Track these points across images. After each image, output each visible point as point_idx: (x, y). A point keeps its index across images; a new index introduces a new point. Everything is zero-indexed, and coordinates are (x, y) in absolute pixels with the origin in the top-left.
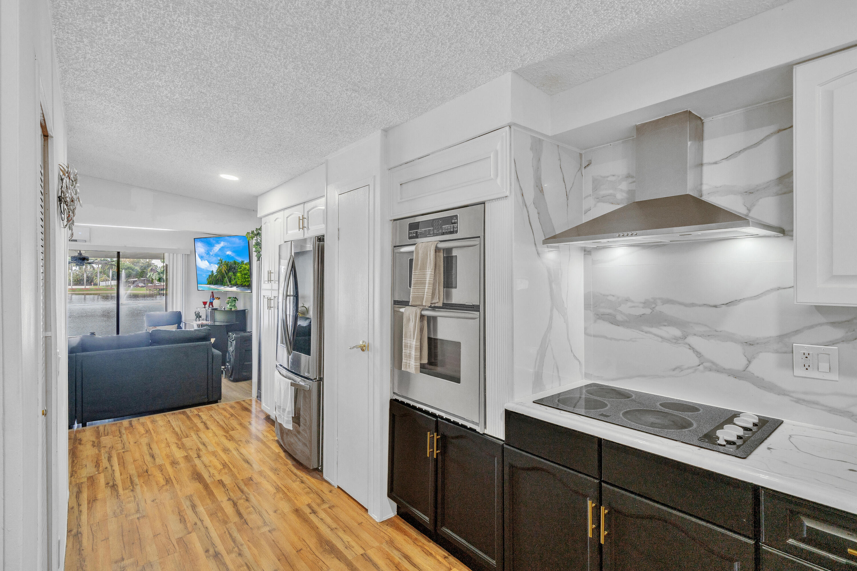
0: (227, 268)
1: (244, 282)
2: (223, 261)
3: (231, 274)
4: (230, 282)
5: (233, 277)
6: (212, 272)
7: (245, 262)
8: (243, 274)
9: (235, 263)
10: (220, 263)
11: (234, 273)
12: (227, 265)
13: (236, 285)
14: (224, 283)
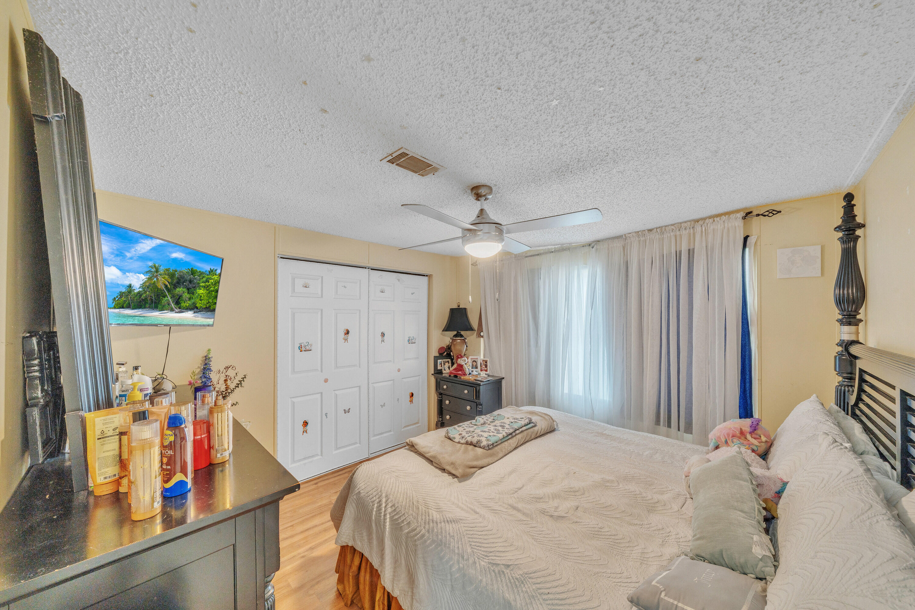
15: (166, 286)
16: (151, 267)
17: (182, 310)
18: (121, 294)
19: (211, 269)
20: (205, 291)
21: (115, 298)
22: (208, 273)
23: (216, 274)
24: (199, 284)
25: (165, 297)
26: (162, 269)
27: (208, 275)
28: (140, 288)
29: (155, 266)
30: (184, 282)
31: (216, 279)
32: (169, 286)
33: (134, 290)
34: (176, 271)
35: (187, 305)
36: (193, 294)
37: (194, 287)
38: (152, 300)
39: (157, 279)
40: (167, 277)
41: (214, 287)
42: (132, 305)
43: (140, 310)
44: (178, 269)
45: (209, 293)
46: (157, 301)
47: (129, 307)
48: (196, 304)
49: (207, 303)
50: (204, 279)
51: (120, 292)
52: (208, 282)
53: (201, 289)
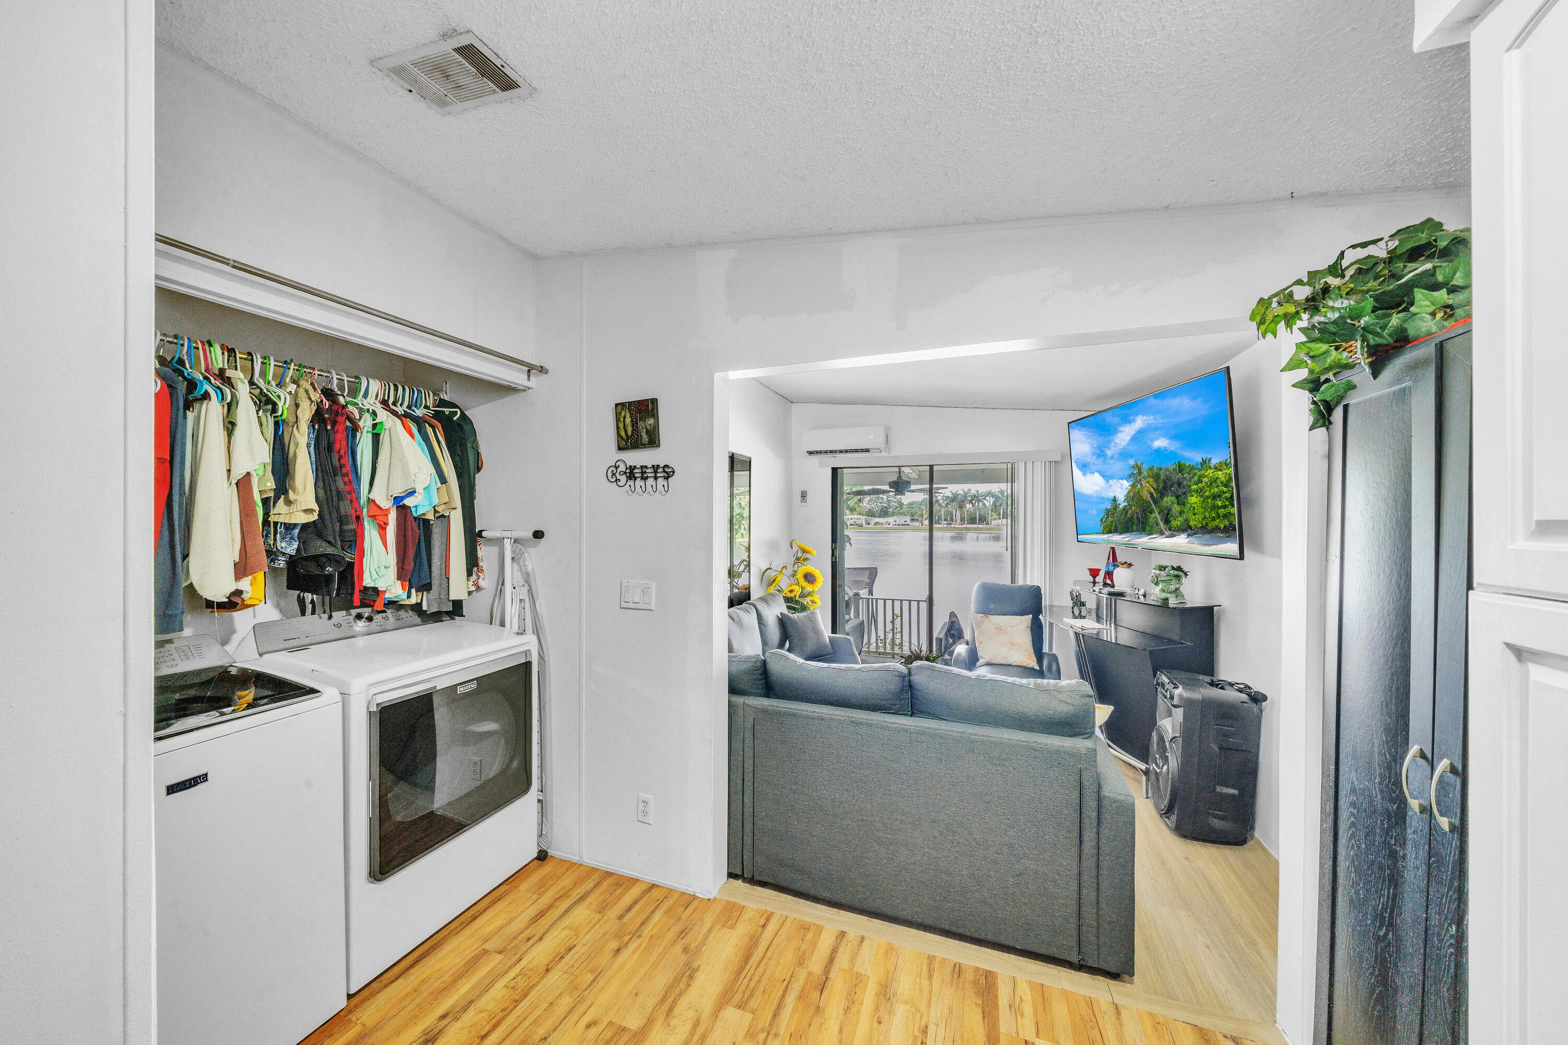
0: (1158, 485)
1: (1214, 519)
2: (1145, 468)
3: (1168, 500)
4: (1167, 521)
5: (1176, 508)
6: (1115, 500)
7: (1214, 462)
8: (1208, 497)
9: (1181, 468)
10: (1136, 475)
11: (1177, 497)
12: (1156, 477)
13: (1186, 529)
14: (1148, 528)
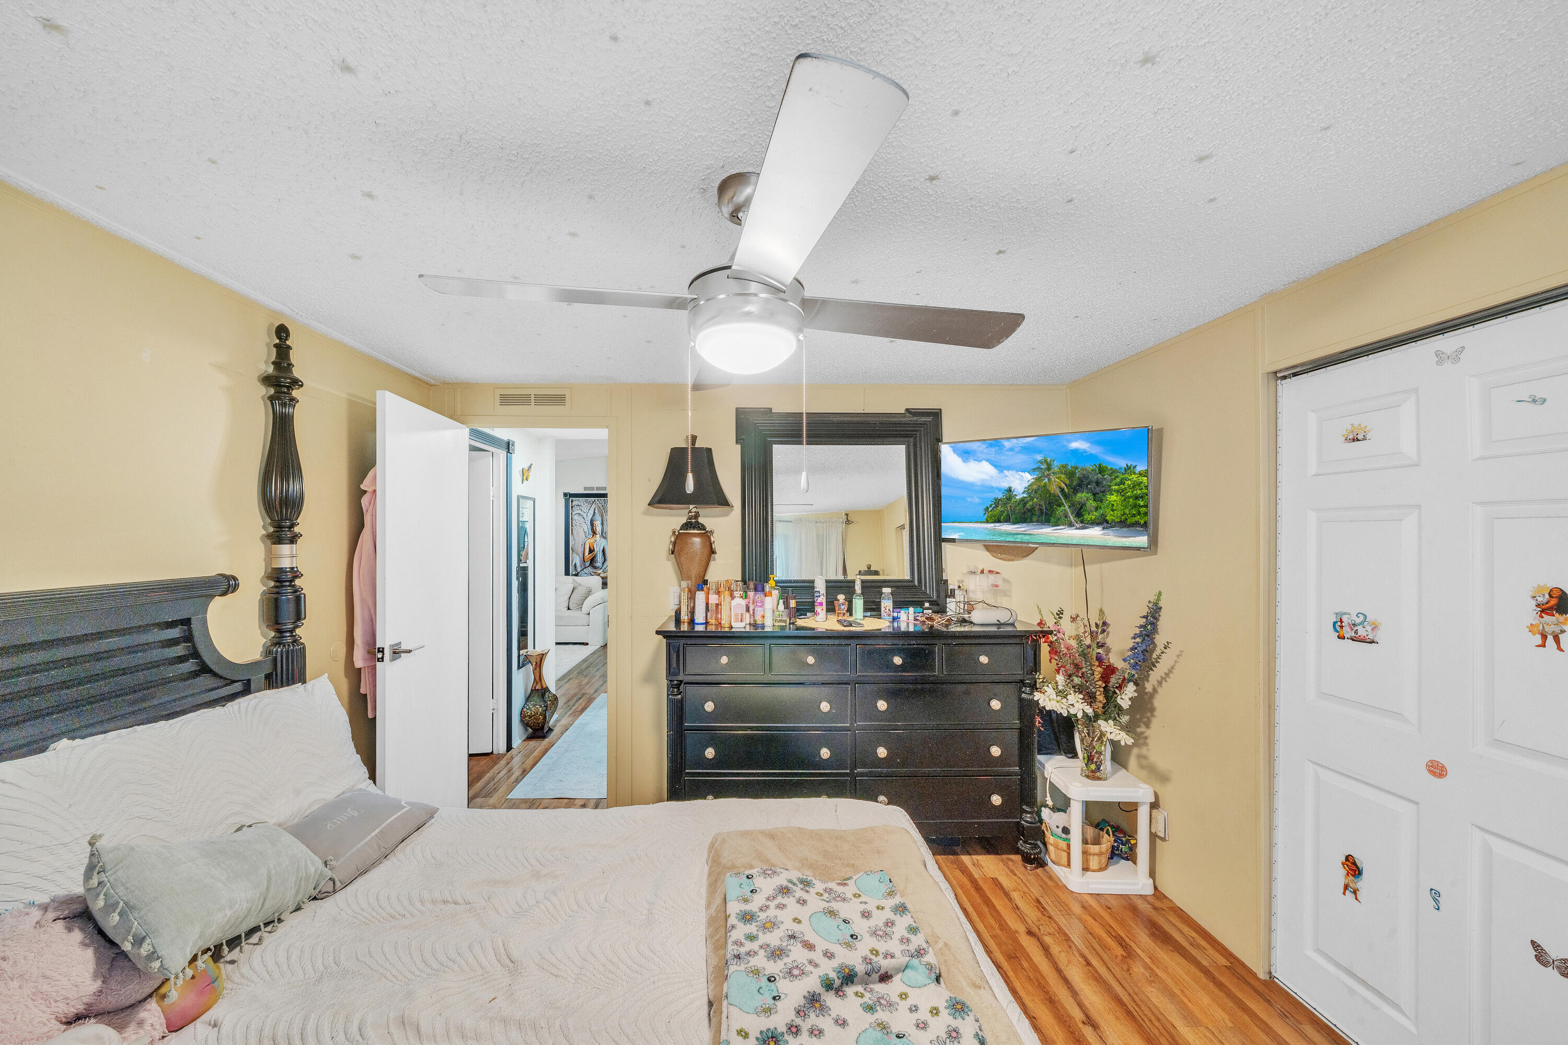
15: (1062, 490)
16: (1041, 462)
17: (1085, 524)
18: (997, 502)
19: (1127, 465)
20: (1119, 497)
21: (987, 508)
22: (1123, 471)
23: (1134, 473)
24: (1110, 486)
25: (1060, 506)
26: (1056, 466)
27: (1123, 474)
28: (1024, 493)
29: (1046, 461)
30: (1089, 484)
31: (1135, 479)
32: (1066, 490)
33: (1016, 495)
34: (1076, 468)
35: (1093, 517)
36: (1101, 501)
37: (1103, 492)
38: (1041, 510)
39: (1049, 480)
40: (1063, 476)
41: (1132, 492)
42: (1013, 517)
43: (1024, 525)
44: (1080, 465)
45: (1125, 500)
46: (1049, 512)
47: (1007, 520)
48: (1106, 516)
49: (1122, 515)
50: (1118, 480)
51: (996, 499)
52: (1124, 484)
53: (1113, 495)
